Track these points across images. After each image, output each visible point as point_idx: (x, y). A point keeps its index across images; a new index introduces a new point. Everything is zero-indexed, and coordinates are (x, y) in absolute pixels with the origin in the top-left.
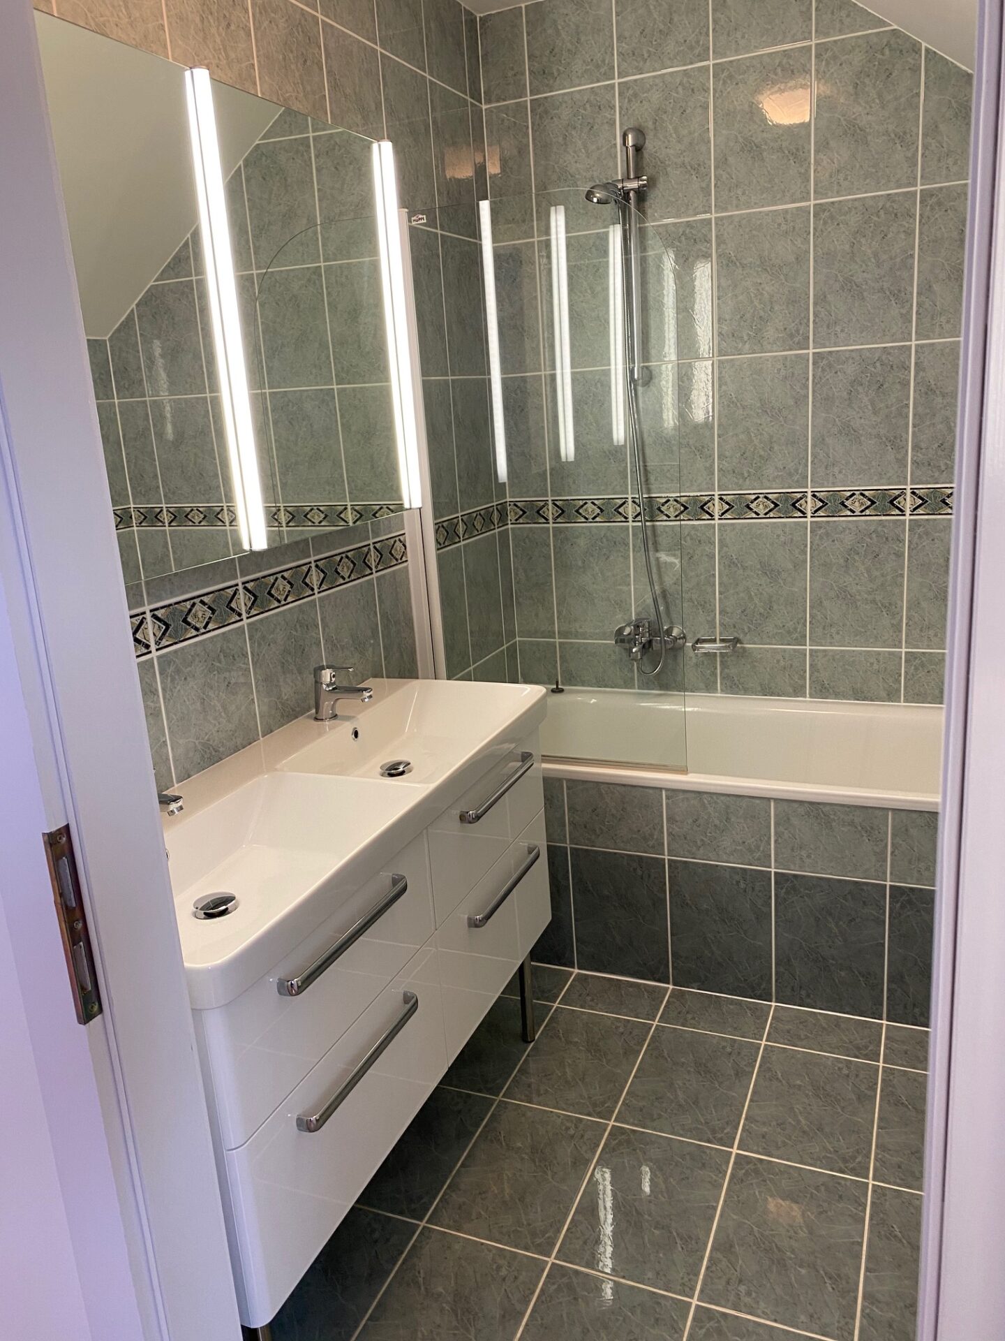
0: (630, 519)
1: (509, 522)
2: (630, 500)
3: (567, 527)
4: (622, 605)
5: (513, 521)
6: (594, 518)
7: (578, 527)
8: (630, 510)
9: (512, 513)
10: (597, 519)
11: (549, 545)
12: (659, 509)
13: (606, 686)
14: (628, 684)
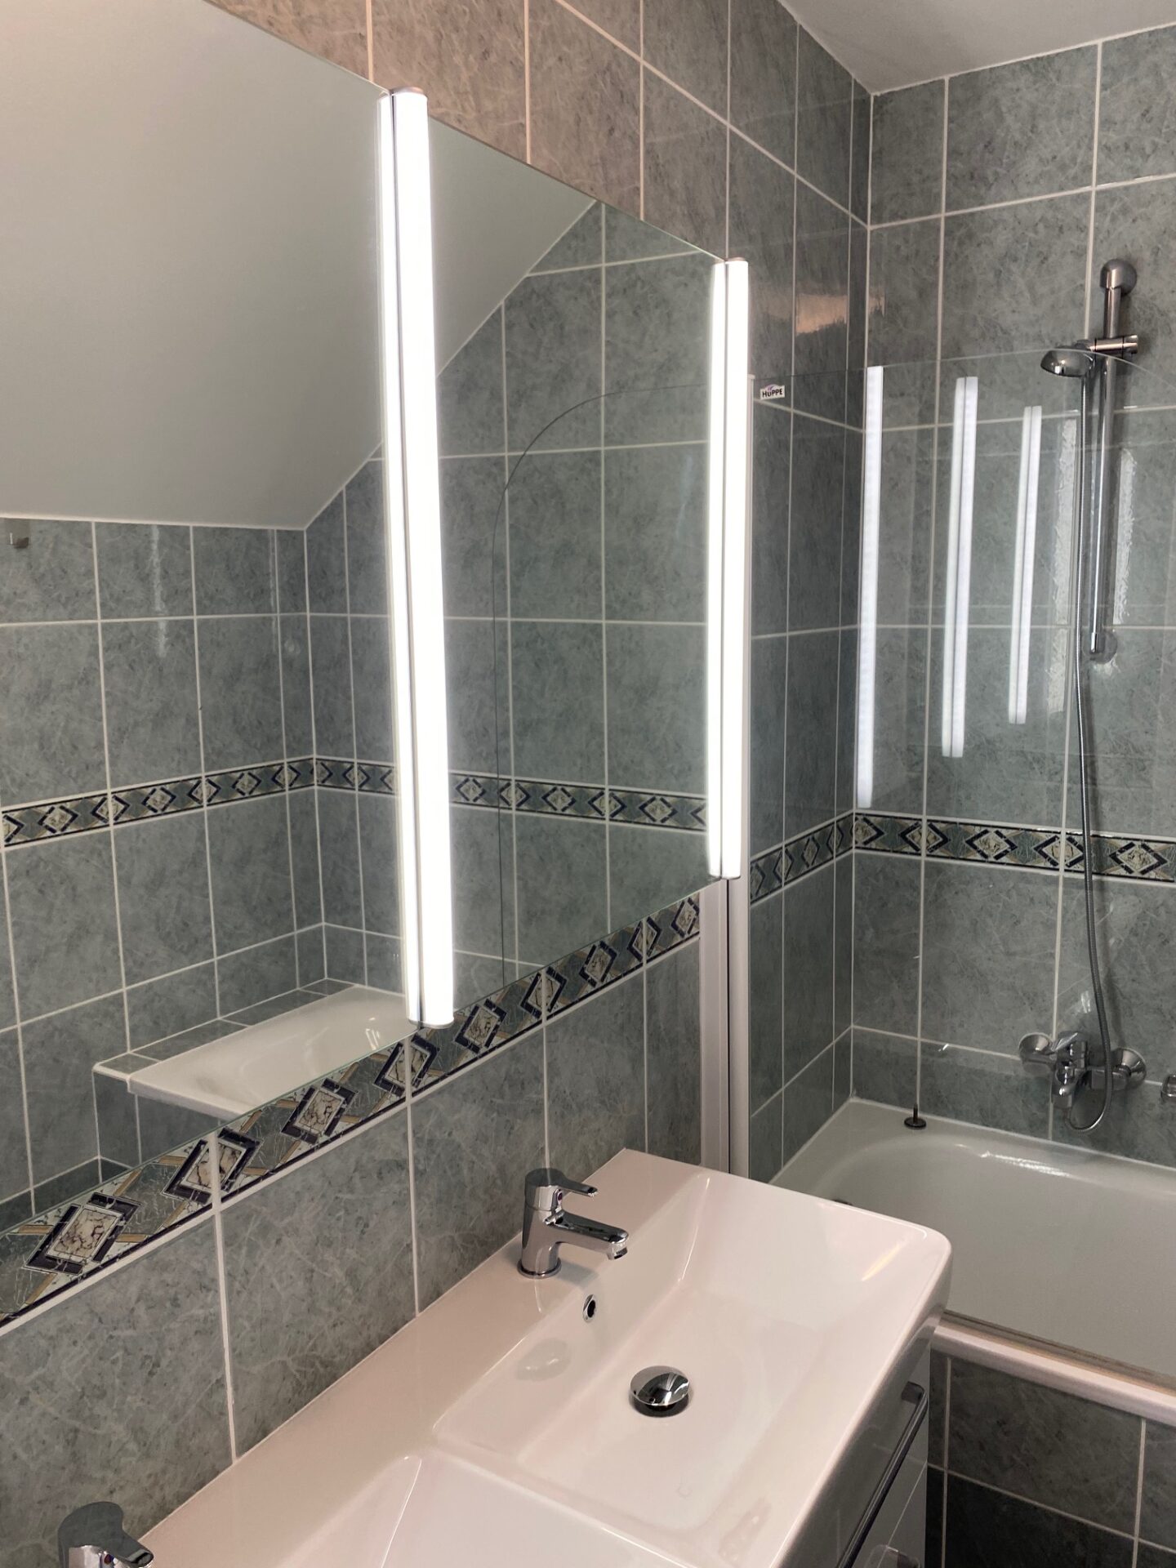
0: (1062, 866)
1: (854, 845)
2: (1063, 838)
3: (949, 865)
4: (1035, 999)
5: (859, 845)
6: (997, 857)
7: (970, 867)
8: (1062, 852)
9: (860, 832)
10: (1004, 859)
11: (917, 889)
12: (1114, 857)
13: (997, 1126)
14: (1036, 1127)
